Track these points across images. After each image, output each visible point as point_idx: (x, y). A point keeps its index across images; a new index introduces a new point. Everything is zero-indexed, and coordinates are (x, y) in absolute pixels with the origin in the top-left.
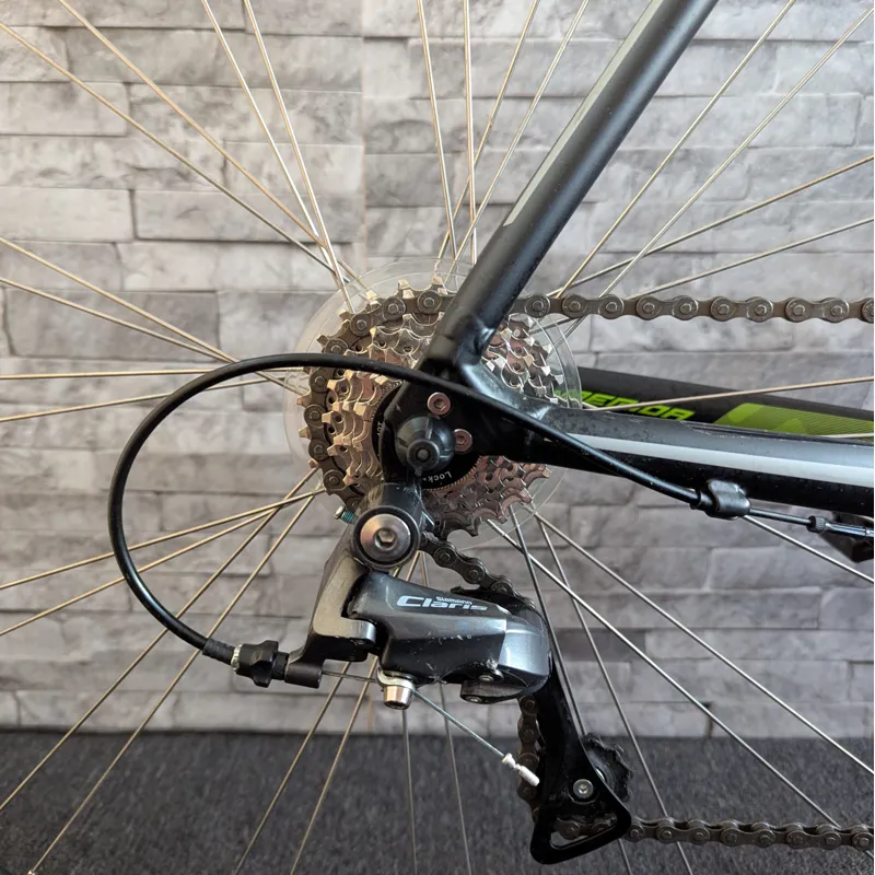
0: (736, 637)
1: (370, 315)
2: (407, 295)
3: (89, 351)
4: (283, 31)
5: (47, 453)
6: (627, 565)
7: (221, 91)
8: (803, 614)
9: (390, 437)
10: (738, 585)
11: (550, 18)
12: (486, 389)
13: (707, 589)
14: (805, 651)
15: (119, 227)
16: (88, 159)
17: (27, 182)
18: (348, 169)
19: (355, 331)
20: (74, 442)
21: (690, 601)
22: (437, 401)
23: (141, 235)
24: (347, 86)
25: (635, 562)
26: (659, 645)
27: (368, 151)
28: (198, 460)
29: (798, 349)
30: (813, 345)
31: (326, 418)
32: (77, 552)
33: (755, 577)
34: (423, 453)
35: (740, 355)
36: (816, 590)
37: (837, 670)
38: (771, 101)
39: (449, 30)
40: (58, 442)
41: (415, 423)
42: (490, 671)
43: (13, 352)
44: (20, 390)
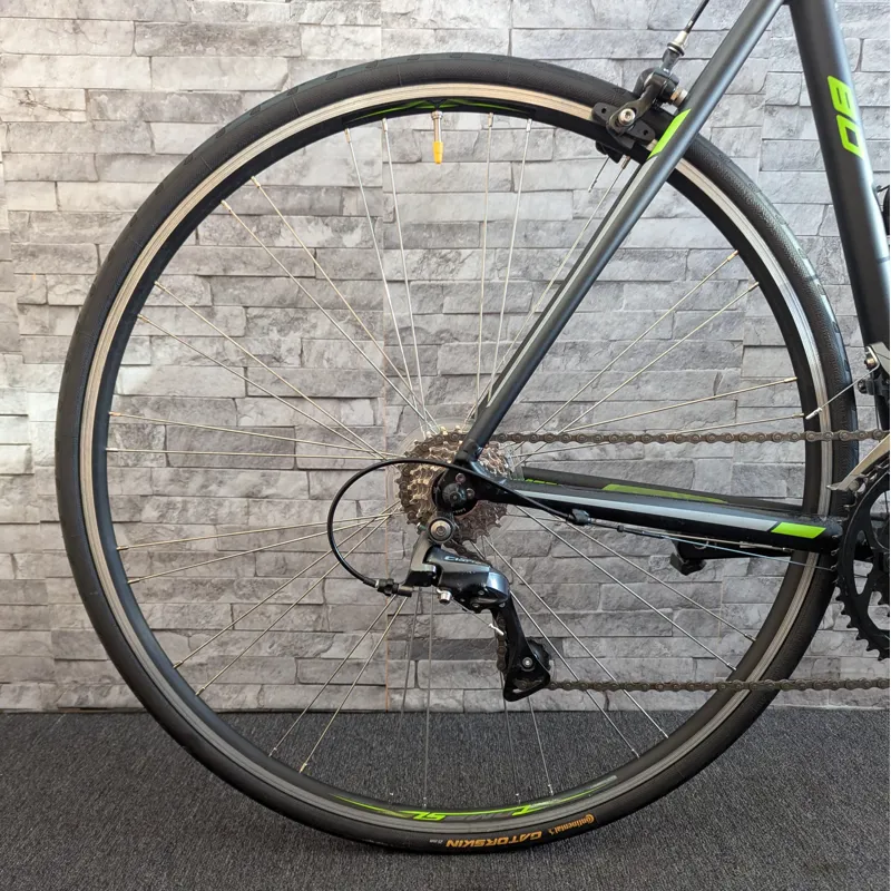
0: (619, 642)
1: (429, 442)
2: (445, 433)
3: (216, 463)
4: (337, 277)
5: (185, 527)
6: (548, 595)
7: (301, 311)
8: (662, 626)
9: (440, 494)
10: (620, 607)
11: (492, 270)
12: (479, 472)
13: (600, 611)
14: (666, 651)
15: (237, 388)
16: (221, 350)
17: (183, 363)
18: (375, 355)
19: (422, 448)
20: (202, 521)
21: (590, 618)
22: (460, 477)
23: (250, 394)
24: (374, 308)
25: (554, 592)
26: (571, 648)
27: (387, 345)
28: (282, 531)
29: (647, 459)
30: (656, 456)
31: (409, 487)
32: (201, 590)
33: (630, 602)
34: (455, 497)
35: (611, 463)
36: (669, 610)
37: (687, 664)
38: (621, 314)
39: (433, 277)
40: (193, 520)
41: (451, 486)
42: (482, 589)
43: (169, 464)
44: (172, 488)
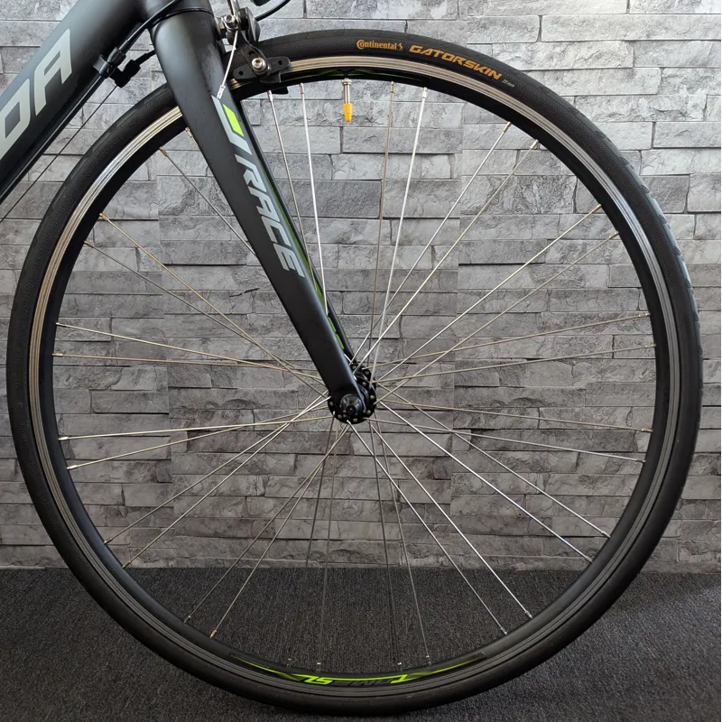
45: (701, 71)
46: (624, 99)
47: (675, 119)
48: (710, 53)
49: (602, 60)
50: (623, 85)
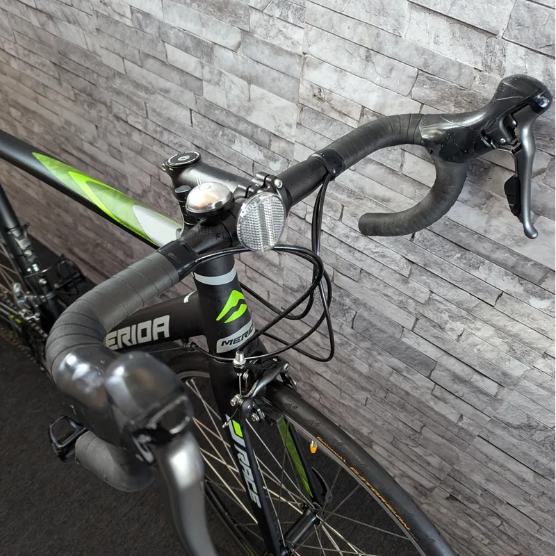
45: (464, 313)
46: (397, 292)
47: (434, 326)
48: (476, 307)
49: (385, 260)
50: (398, 284)
